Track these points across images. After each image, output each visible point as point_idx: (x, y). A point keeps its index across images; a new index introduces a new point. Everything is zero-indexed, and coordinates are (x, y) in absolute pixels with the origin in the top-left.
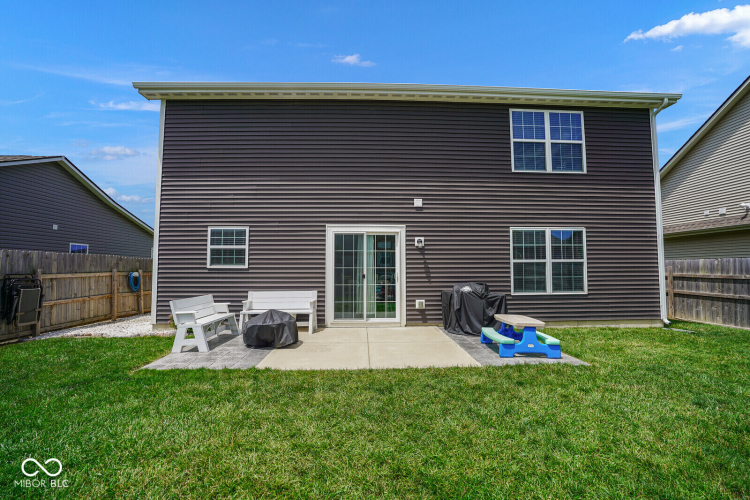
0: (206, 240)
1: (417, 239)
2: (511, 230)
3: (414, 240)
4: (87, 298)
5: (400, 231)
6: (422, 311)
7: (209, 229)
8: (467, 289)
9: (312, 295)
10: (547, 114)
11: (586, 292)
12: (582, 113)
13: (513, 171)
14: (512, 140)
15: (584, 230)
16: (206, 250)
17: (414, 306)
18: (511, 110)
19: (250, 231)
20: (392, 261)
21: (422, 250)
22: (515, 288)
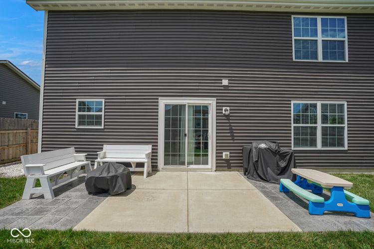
0: (75, 109)
1: (224, 108)
2: (292, 102)
3: (222, 109)
4: (6, 147)
5: (211, 103)
6: (227, 161)
7: (77, 101)
8: (263, 146)
9: (148, 149)
10: (319, 18)
11: (346, 148)
12: (345, 18)
13: (294, 60)
14: (294, 38)
15: (346, 103)
16: (75, 115)
17: (222, 156)
18: (293, 16)
19: (105, 102)
20: (206, 124)
21: (227, 117)
22: (294, 144)
